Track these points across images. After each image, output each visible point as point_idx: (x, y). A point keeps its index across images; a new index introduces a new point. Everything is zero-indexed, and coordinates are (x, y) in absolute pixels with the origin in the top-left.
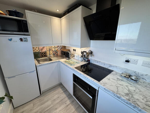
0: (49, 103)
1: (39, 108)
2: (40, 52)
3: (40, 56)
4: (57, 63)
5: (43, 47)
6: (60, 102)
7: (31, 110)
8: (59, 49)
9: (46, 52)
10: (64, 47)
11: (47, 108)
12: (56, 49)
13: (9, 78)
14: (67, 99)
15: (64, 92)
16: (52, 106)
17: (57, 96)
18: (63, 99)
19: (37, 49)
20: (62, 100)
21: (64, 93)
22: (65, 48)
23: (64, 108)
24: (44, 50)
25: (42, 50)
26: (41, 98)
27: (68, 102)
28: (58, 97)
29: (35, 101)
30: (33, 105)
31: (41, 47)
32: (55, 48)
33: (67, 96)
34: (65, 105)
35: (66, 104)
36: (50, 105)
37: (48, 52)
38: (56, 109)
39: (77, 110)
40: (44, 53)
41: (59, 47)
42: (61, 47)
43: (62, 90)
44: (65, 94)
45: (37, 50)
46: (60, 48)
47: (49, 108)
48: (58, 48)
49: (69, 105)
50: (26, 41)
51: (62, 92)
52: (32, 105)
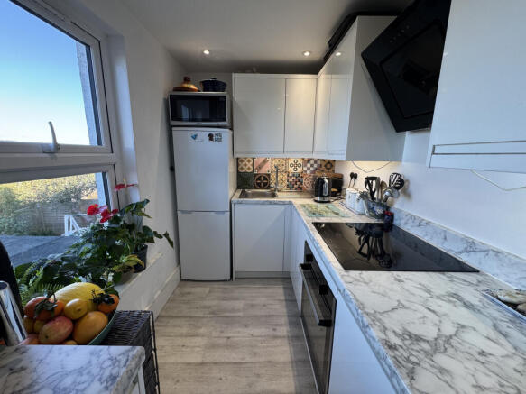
0: (239, 304)
1: (215, 303)
2: (256, 175)
3: (251, 183)
4: (283, 208)
5: (265, 162)
6: (262, 316)
7: (202, 298)
8: (308, 172)
9: (269, 175)
10: (325, 166)
11: (230, 312)
12: (299, 170)
14: (284, 320)
15: (286, 300)
16: (241, 314)
17: (263, 300)
18: (273, 316)
19: (249, 165)
20: (270, 316)
21: (284, 303)
22: (328, 169)
23: (265, 336)
24: (266, 170)
25: (260, 167)
26: (227, 286)
27: (284, 330)
28: (264, 305)
29: (216, 285)
30: (210, 292)
31: (259, 160)
32: (296, 165)
33: (288, 316)
34: (271, 333)
35: (274, 330)
36: (239, 311)
37: (273, 178)
38: (246, 326)
39: (294, 365)
40: (265, 178)
41: (309, 165)
42: (315, 166)
43: (285, 295)
44: (287, 307)
45: (249, 168)
46: (312, 169)
47: (232, 314)
48: (305, 169)
49: (280, 337)
50: (219, 140)
51: (283, 298)
52: (207, 290)
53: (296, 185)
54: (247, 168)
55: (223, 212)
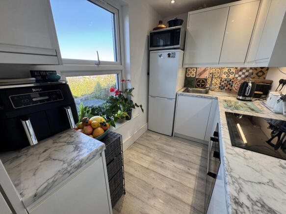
0: (173, 149)
1: (160, 144)
2: (197, 79)
3: (194, 84)
4: (211, 101)
5: (205, 71)
6: (184, 160)
7: (155, 140)
8: (239, 78)
9: (206, 79)
10: (257, 74)
11: (167, 151)
12: (231, 76)
13: (152, 96)
14: (197, 167)
15: (201, 157)
16: (172, 154)
17: (187, 152)
18: (190, 162)
19: (194, 73)
20: (188, 161)
21: (200, 158)
22: (259, 76)
23: (183, 170)
24: (205, 76)
25: (200, 74)
26: (169, 139)
27: (195, 172)
28: (187, 155)
29: (163, 136)
30: (160, 139)
31: (201, 68)
32: (229, 73)
33: (200, 166)
34: (187, 169)
35: (189, 169)
36: (171, 152)
37: (209, 81)
38: (173, 161)
39: (195, 191)
40: (203, 82)
41: (240, 73)
42: (247, 74)
43: (202, 154)
44: (201, 160)
45: (193, 75)
46: (243, 76)
47: (167, 153)
48: (237, 76)
49: (191, 174)
50: (174, 57)
51: (200, 155)
52: (159, 137)
53: (226, 87)
54: (192, 74)
55: (171, 99)
